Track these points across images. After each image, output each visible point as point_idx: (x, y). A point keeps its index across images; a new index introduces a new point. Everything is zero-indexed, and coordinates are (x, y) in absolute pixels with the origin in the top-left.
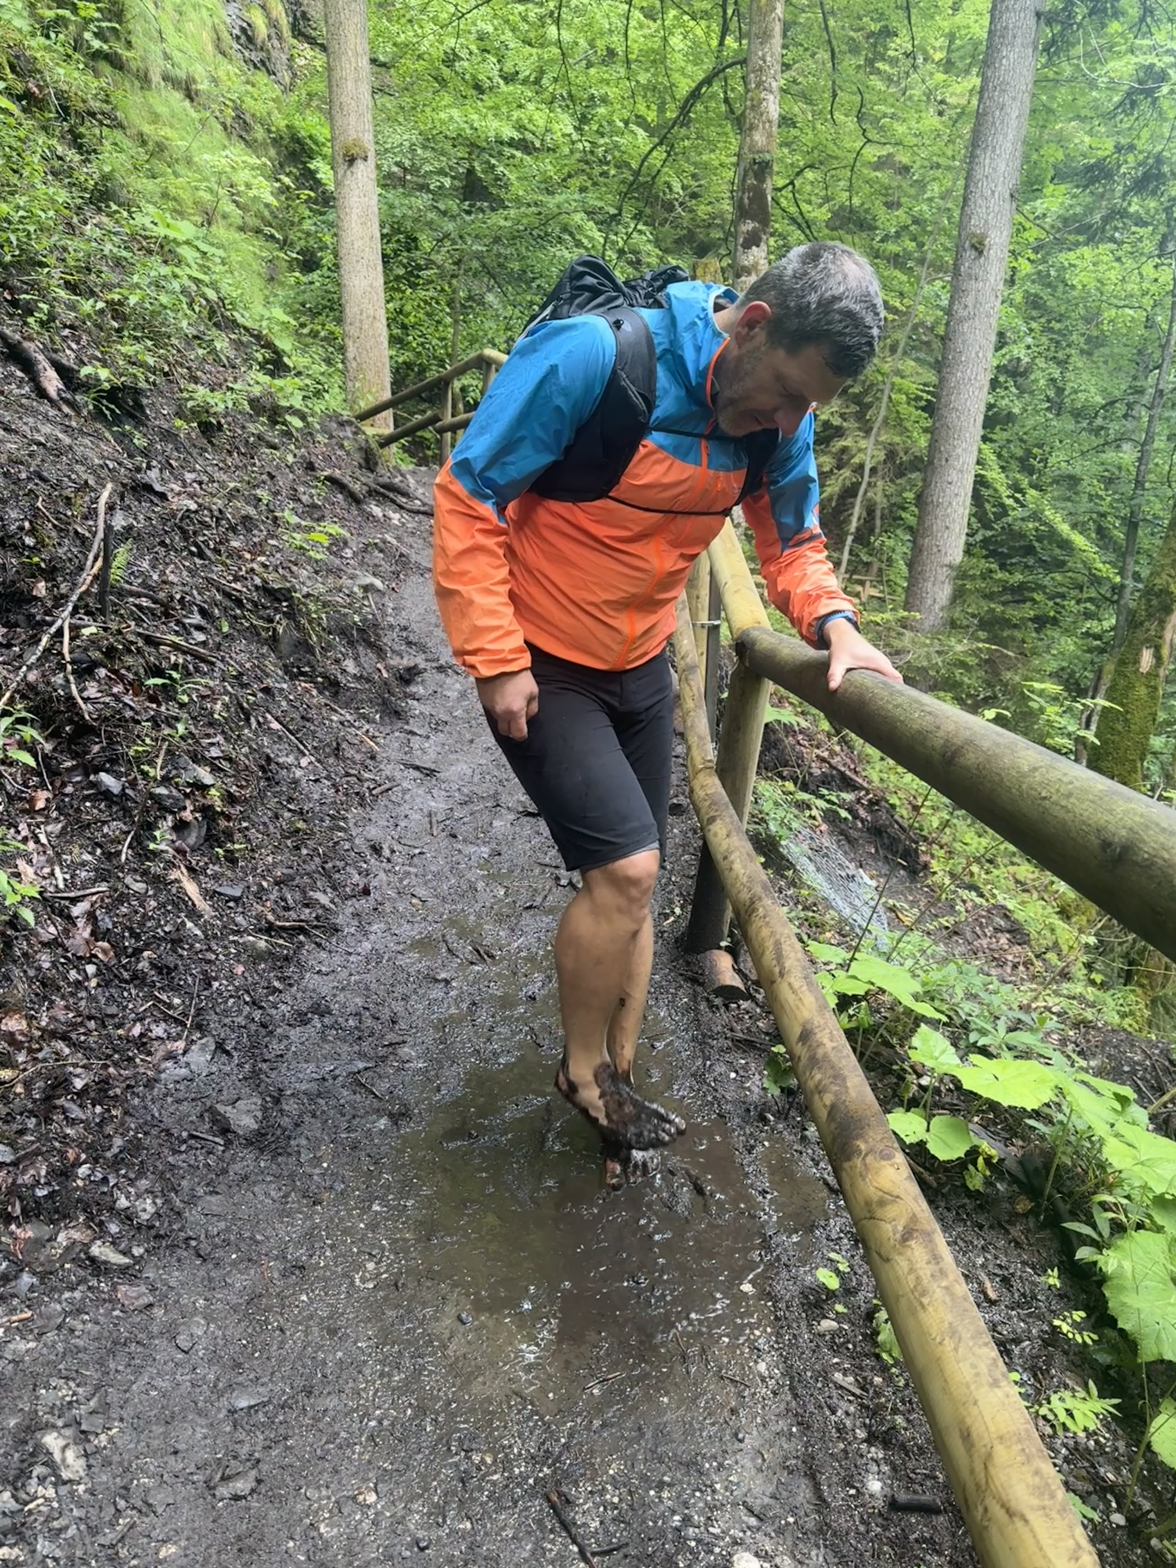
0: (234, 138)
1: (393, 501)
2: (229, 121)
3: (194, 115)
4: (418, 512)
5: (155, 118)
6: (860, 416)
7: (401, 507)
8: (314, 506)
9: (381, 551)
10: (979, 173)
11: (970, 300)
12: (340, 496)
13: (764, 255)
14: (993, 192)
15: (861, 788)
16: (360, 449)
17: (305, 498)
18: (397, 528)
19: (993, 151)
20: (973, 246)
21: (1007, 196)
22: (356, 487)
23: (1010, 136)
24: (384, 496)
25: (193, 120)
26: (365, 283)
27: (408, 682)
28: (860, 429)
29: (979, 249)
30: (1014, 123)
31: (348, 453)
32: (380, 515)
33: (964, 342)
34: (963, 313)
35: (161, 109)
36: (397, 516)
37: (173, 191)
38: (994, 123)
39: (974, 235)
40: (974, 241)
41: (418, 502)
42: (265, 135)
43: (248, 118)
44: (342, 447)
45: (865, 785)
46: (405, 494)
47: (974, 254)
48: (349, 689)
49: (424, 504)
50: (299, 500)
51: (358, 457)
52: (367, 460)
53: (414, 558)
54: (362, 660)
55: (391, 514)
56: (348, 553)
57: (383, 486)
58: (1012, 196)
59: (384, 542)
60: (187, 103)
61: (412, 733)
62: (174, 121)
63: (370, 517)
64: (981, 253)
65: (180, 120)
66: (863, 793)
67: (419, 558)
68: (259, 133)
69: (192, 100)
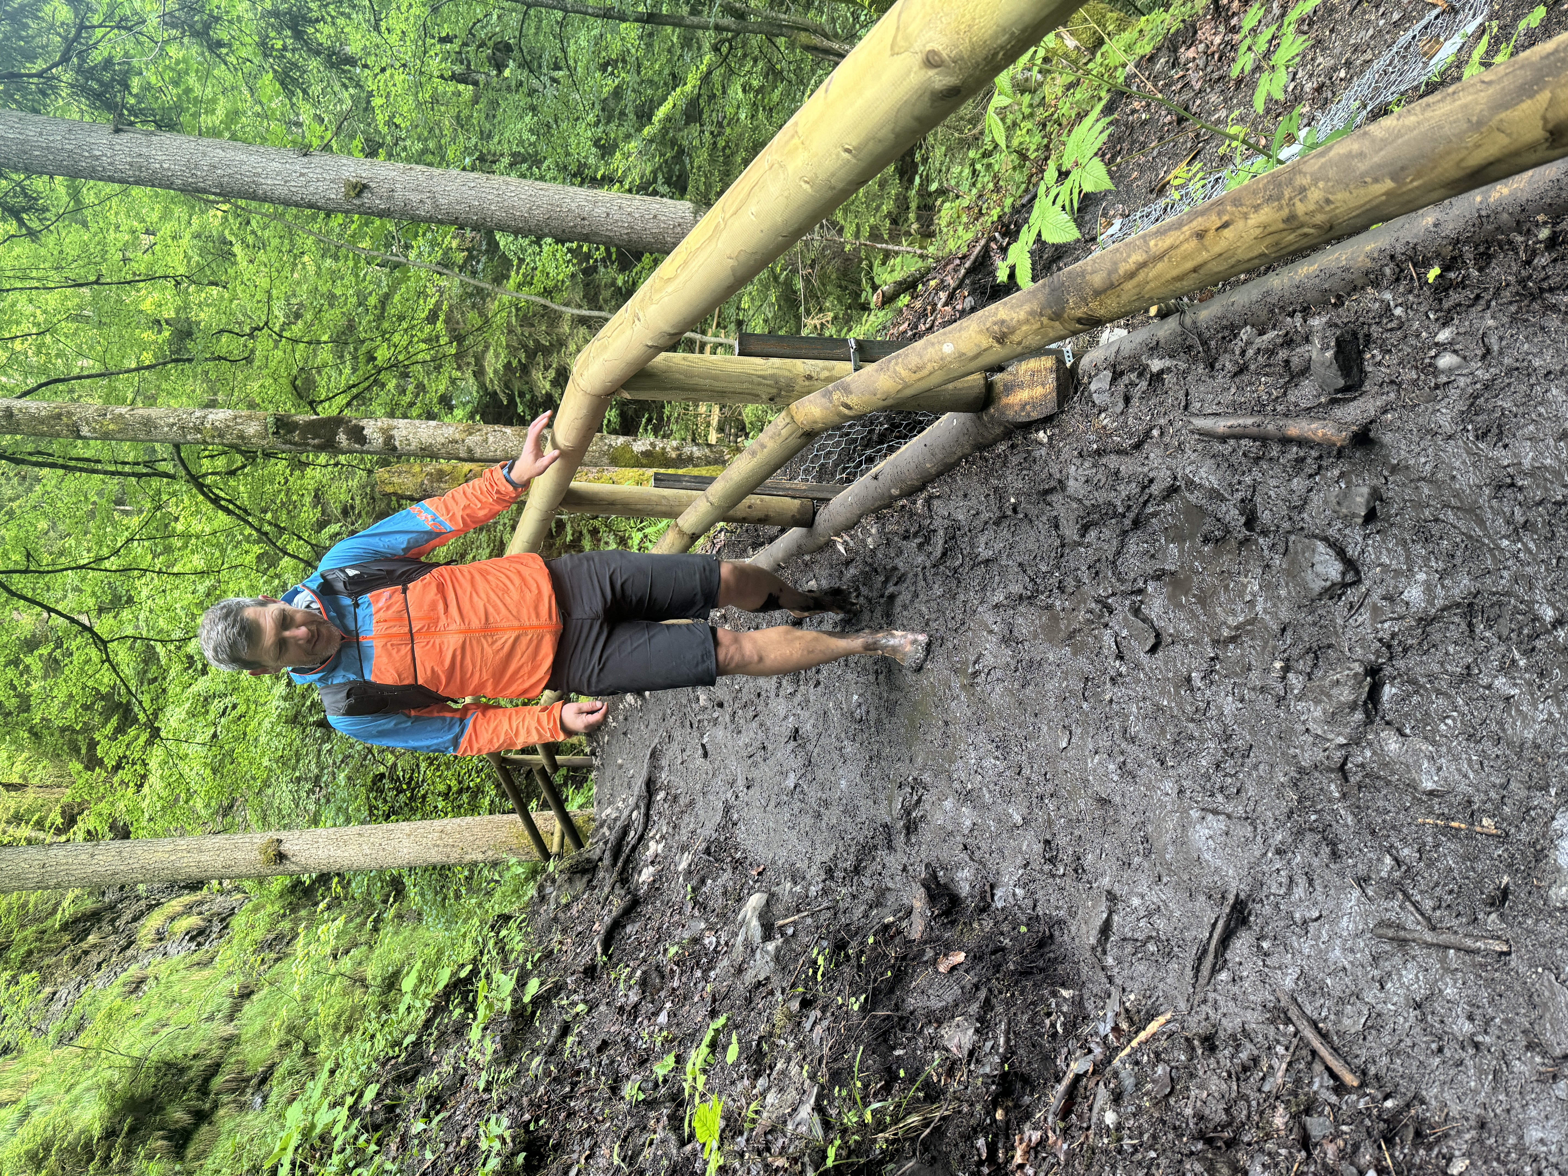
0: (289, 950)
1: (634, 848)
2: (273, 955)
3: (265, 990)
4: (647, 816)
5: (265, 1031)
6: (547, 351)
7: (641, 838)
8: (644, 983)
9: (703, 881)
10: (282, 191)
11: (415, 197)
12: (629, 929)
13: (372, 422)
14: (302, 175)
15: (986, 249)
16: (570, 880)
17: (634, 998)
18: (669, 848)
19: (259, 175)
20: (359, 195)
21: (305, 160)
22: (617, 904)
23: (244, 157)
24: (627, 861)
25: (270, 993)
26: (406, 842)
27: (955, 900)
28: (559, 352)
29: (360, 189)
30: (230, 154)
31: (576, 898)
32: (651, 869)
33: (459, 203)
34: (428, 205)
35: (257, 1026)
36: (652, 844)
37: (331, 1019)
38: (229, 175)
39: (347, 195)
40: (352, 194)
41: (635, 814)
42: (288, 919)
43: (271, 936)
44: (568, 906)
45: (983, 242)
46: (625, 831)
47: (366, 194)
48: (1011, 1051)
49: (637, 807)
50: (635, 1006)
51: (580, 884)
52: (584, 872)
53: (708, 832)
54: (936, 1004)
55: (650, 853)
56: (710, 940)
57: (614, 864)
58: (305, 155)
59: (689, 872)
60: (255, 997)
61: (1106, 929)
62: (270, 1011)
63: (655, 887)
64: (365, 187)
65: (269, 1005)
66: (993, 246)
67: (711, 825)
68: (285, 925)
69: (252, 992)
